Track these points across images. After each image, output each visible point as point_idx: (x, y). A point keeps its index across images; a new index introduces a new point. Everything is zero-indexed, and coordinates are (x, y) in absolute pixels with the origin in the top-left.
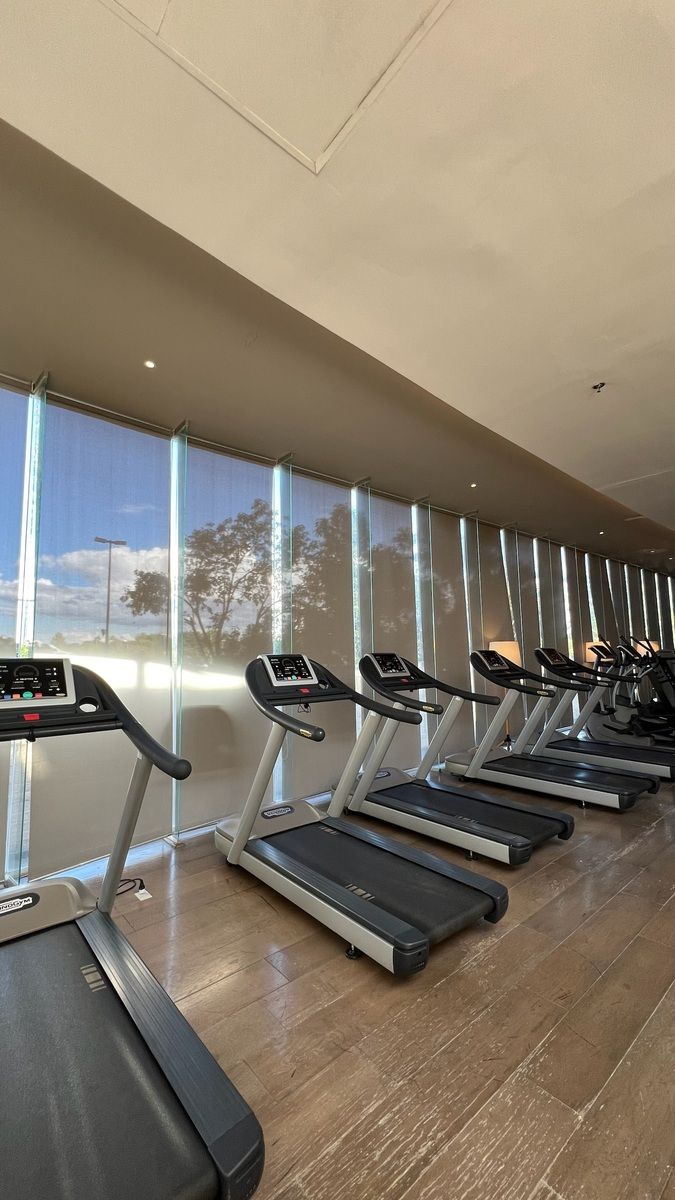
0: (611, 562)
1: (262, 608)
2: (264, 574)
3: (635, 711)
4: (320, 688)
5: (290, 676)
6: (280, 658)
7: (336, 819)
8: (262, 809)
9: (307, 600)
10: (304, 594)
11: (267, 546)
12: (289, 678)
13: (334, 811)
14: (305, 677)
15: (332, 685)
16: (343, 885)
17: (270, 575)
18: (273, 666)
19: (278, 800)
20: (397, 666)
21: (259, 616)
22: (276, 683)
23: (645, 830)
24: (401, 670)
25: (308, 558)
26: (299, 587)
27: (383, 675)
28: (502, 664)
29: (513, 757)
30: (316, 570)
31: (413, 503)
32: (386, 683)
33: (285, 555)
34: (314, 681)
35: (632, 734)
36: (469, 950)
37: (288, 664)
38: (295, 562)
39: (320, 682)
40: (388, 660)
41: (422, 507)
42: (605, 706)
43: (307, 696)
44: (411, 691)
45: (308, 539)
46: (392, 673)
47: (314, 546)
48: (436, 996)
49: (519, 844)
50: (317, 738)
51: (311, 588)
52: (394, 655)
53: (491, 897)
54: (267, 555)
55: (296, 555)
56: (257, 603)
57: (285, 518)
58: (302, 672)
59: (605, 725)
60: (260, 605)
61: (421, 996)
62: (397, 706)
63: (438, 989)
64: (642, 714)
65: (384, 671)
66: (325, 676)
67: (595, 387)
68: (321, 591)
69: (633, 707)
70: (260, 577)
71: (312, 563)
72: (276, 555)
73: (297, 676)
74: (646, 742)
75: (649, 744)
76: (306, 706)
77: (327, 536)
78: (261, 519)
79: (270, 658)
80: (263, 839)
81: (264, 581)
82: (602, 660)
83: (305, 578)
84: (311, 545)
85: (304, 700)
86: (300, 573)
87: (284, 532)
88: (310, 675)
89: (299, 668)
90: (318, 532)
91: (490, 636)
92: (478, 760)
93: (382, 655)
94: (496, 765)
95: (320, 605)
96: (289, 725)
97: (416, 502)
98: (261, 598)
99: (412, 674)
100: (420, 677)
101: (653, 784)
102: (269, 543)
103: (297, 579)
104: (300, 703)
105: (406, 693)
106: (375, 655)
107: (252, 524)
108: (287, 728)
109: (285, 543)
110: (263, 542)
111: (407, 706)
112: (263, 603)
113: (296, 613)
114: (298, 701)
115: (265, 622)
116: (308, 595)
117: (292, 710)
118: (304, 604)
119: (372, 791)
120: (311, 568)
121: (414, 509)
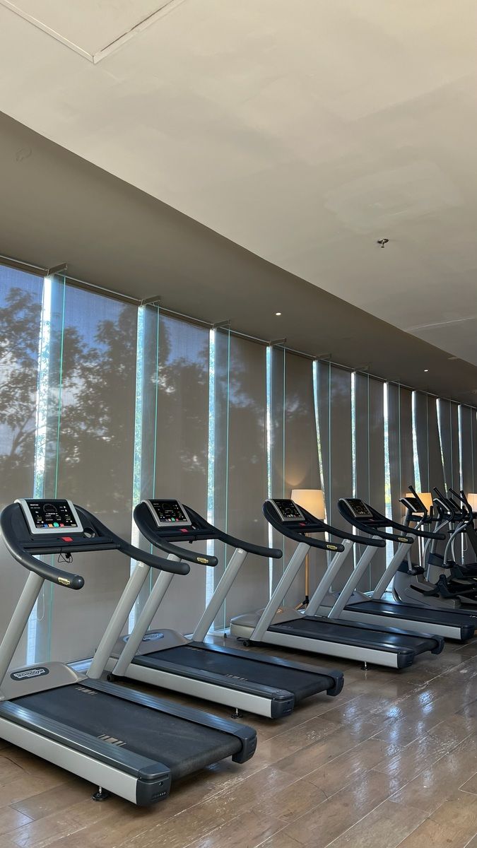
0: (441, 401)
1: (21, 434)
2: (25, 388)
3: (447, 573)
4: (85, 537)
5: (52, 523)
6: (40, 503)
7: (94, 680)
8: (12, 668)
9: (83, 427)
10: (79, 418)
11: (28, 351)
12: (51, 525)
13: (95, 674)
14: (69, 524)
15: (99, 534)
16: (96, 735)
17: (34, 390)
18: (33, 512)
19: (31, 661)
20: (178, 514)
21: (16, 444)
22: (35, 530)
23: (417, 687)
24: (181, 519)
25: (85, 371)
26: (71, 409)
27: (160, 524)
28: (297, 515)
29: (306, 619)
30: (96, 387)
31: (211, 327)
32: (163, 532)
33: (54, 365)
34: (79, 529)
35: (438, 596)
36: (214, 788)
37: (50, 510)
38: (67, 374)
39: (86, 530)
40: (168, 507)
41: (221, 332)
42: (413, 565)
43: (70, 545)
44: (191, 542)
45: (84, 346)
46: (171, 523)
47: (92, 355)
48: (174, 822)
49: (281, 697)
50: (76, 586)
51: (89, 410)
52: (175, 502)
53: (239, 738)
54: (30, 363)
55: (69, 367)
56: (14, 427)
57: (56, 315)
58: (66, 519)
59: (412, 587)
60: (18, 430)
61: (161, 822)
62: (171, 557)
63: (178, 817)
64: (454, 575)
65: (162, 520)
66: (91, 524)
67: (380, 242)
68: (102, 414)
69: (445, 567)
70: (18, 393)
71: (91, 378)
72: (43, 365)
73: (59, 522)
74: (452, 604)
75: (454, 607)
76: (68, 556)
77: (112, 343)
78: (21, 315)
79: (29, 503)
80: (11, 700)
81: (25, 398)
82: (413, 514)
83: (80, 398)
84: (89, 355)
85: (64, 549)
86: (74, 390)
87: (54, 334)
88: (74, 522)
89: (62, 514)
90: (101, 338)
91: (293, 483)
92: (265, 620)
93: (160, 502)
94: (284, 628)
95: (100, 433)
96: (47, 574)
97: (215, 327)
98: (19, 420)
99: (194, 524)
100: (204, 528)
101: (436, 645)
102: (34, 348)
103: (70, 396)
104: (60, 552)
105: (184, 545)
106: (153, 502)
107: (9, 322)
108: (44, 577)
109: (55, 348)
110: (23, 345)
111: (181, 557)
112: (22, 427)
113: (66, 442)
114: (59, 549)
115: (25, 453)
116: (84, 419)
117: (51, 559)
118: (79, 432)
119: (141, 653)
120: (89, 384)
121: (212, 334)
